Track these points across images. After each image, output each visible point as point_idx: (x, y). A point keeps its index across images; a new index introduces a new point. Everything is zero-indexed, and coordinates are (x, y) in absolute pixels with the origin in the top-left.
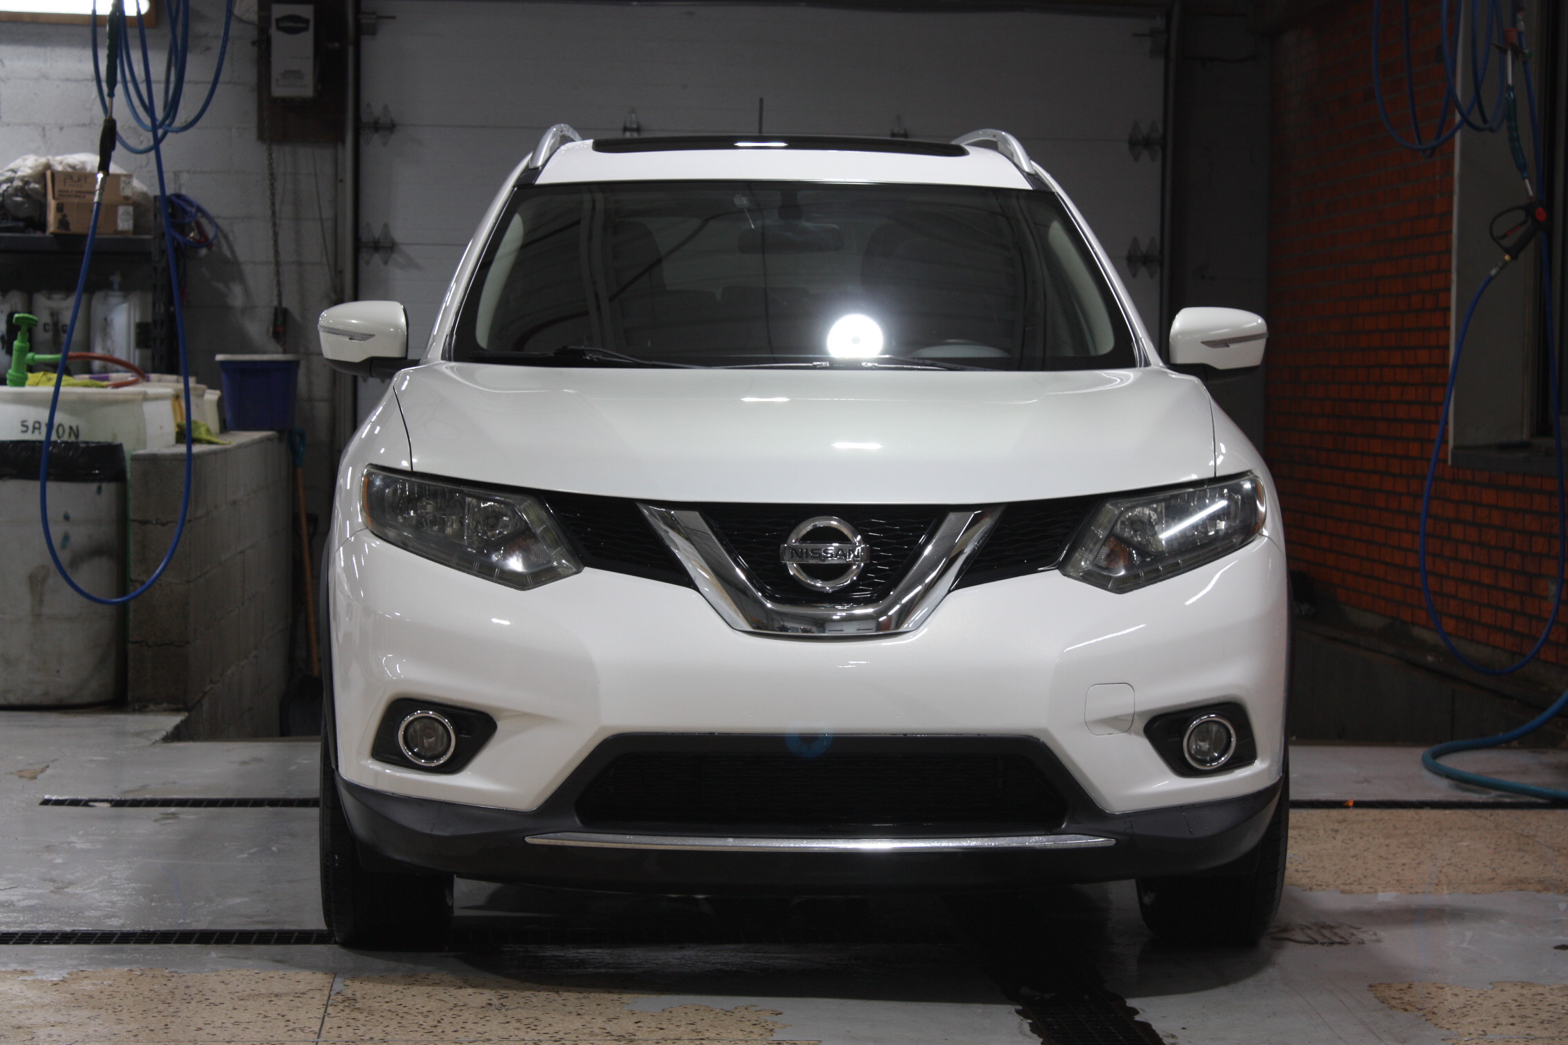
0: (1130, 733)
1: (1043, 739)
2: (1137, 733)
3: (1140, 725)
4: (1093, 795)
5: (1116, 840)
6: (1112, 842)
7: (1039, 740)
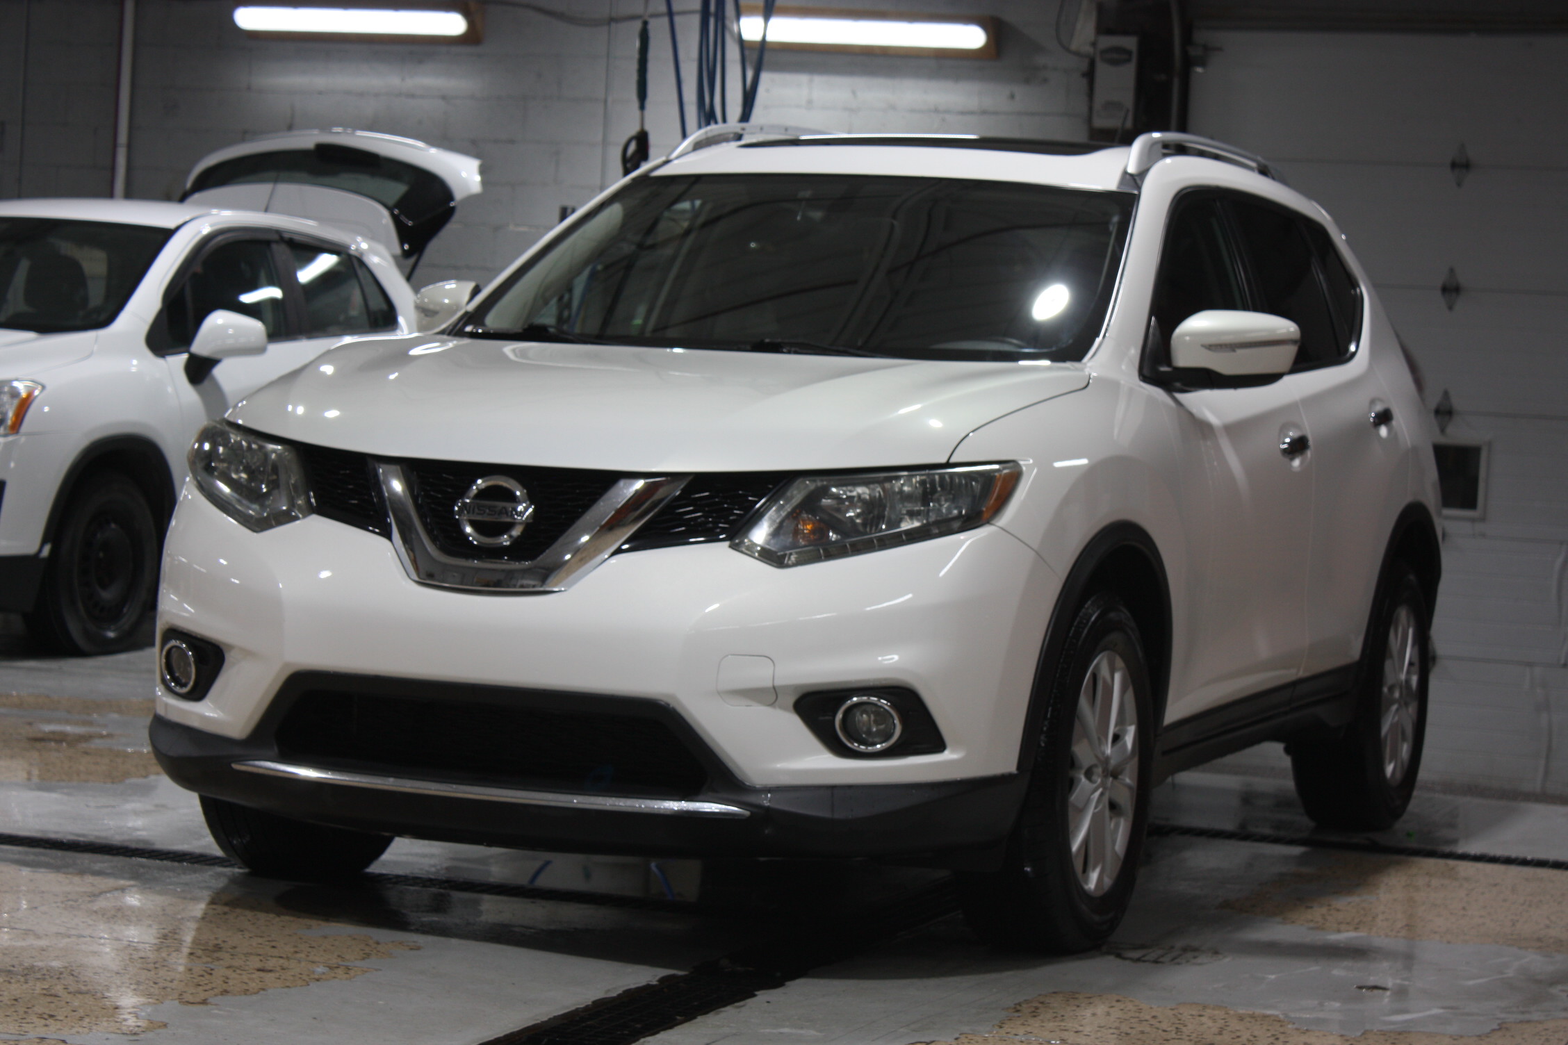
0: (775, 707)
1: (673, 704)
2: (783, 708)
3: (791, 700)
4: (730, 765)
5: (752, 812)
6: (747, 813)
7: (668, 705)
